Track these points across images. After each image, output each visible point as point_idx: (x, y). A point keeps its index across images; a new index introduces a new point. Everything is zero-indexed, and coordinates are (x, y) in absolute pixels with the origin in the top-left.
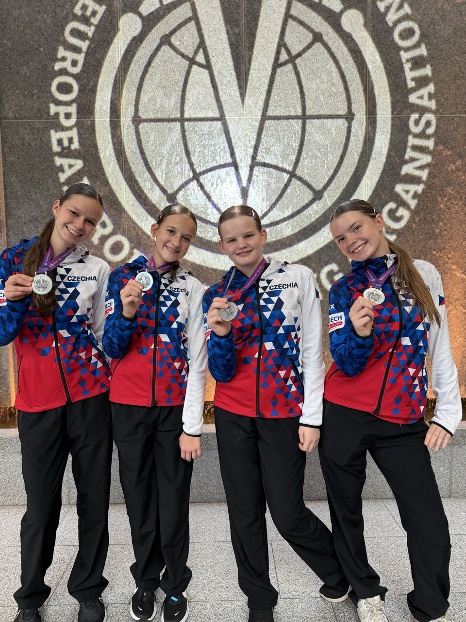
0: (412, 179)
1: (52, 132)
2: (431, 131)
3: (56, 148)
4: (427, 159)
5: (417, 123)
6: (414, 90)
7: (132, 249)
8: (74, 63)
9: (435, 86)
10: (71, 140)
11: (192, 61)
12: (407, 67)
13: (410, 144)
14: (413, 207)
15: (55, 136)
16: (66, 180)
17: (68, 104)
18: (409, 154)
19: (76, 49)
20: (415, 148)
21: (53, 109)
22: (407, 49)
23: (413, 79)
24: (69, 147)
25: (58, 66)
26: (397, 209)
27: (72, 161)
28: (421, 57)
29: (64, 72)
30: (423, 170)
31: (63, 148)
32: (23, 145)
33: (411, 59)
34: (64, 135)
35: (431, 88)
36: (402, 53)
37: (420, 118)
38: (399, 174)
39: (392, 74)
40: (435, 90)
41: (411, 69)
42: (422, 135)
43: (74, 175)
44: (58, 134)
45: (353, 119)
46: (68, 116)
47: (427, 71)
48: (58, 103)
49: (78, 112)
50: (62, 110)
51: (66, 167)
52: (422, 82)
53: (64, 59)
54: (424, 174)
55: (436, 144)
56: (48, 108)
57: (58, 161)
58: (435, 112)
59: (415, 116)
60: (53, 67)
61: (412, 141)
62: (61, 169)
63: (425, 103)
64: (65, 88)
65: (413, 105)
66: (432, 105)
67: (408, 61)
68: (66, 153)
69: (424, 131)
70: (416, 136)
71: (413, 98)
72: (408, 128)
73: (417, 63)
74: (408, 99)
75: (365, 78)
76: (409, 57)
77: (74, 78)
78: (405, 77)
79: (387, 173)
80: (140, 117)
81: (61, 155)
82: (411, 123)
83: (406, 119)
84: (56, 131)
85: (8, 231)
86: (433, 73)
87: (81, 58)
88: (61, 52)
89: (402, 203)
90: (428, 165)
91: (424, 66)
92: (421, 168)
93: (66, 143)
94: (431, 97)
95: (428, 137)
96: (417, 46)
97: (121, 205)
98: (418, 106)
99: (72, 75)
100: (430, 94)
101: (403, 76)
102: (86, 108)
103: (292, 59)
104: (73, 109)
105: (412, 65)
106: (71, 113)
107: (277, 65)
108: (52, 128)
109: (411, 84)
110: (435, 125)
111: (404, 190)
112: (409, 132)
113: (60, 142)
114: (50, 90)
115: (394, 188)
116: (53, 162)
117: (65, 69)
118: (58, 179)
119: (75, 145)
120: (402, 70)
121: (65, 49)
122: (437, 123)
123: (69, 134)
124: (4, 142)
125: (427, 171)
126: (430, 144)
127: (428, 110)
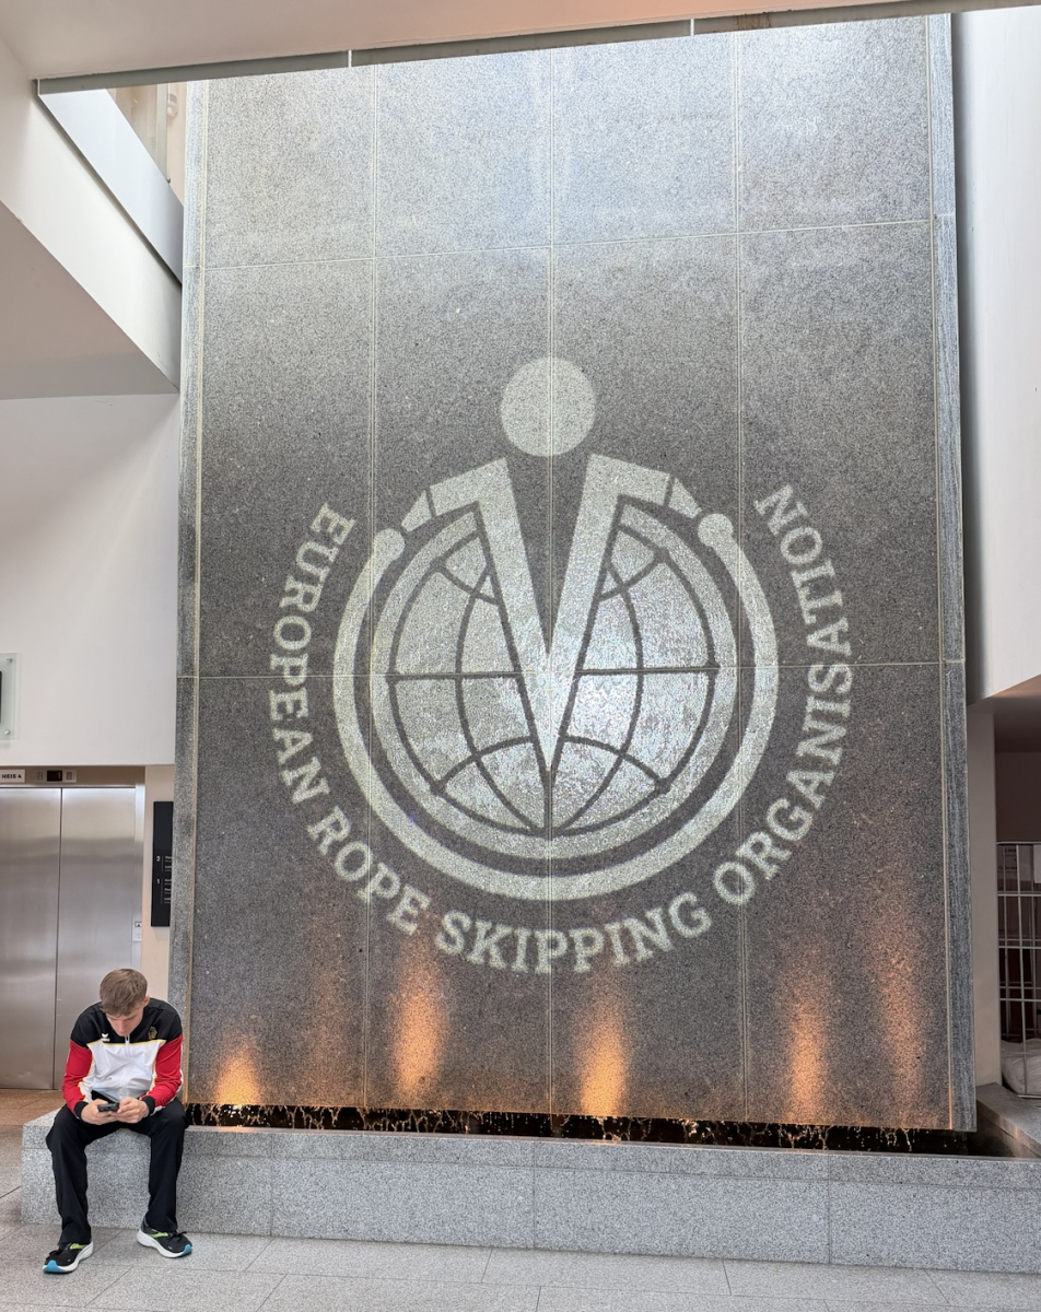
0: (814, 763)
1: (272, 694)
2: (843, 689)
3: (275, 716)
4: (838, 732)
5: (821, 677)
6: (812, 629)
7: (375, 863)
8: (308, 598)
9: (849, 622)
10: (297, 705)
11: (475, 594)
12: (803, 594)
13: (809, 709)
14: (818, 806)
15: (275, 699)
16: (287, 761)
17: (295, 654)
18: (809, 724)
19: (311, 579)
20: (817, 715)
21: (275, 661)
22: (802, 568)
23: (812, 612)
24: (294, 715)
25: (285, 602)
26: (791, 809)
27: (297, 734)
28: (825, 579)
29: (293, 610)
30: (833, 749)
31: (286, 717)
32: (230, 711)
33: (809, 581)
34: (287, 698)
35: (843, 623)
36: (794, 574)
37: (826, 670)
38: (793, 755)
39: (778, 604)
40: (850, 626)
41: (809, 598)
42: (830, 695)
43: (298, 754)
44: (279, 696)
45: (716, 673)
46: (295, 671)
47: (837, 598)
48: (283, 653)
49: (309, 666)
50: (286, 662)
51: (288, 742)
52: (827, 616)
53: (293, 592)
54: (835, 757)
55: (854, 708)
56: (269, 660)
57: (278, 734)
58: (849, 661)
59: (817, 667)
60: (278, 604)
61: (812, 704)
62: (281, 746)
63: (834, 646)
64: (293, 633)
65: (813, 649)
66: (847, 649)
67: (804, 585)
68: (289, 722)
69: (832, 689)
70: (819, 697)
71: (813, 640)
72: (807, 685)
73: (819, 587)
74: (806, 640)
76: (806, 579)
77: (306, 619)
78: (800, 608)
79: (772, 753)
80: (397, 673)
81: (282, 725)
82: (811, 678)
83: (803, 672)
84: (277, 692)
85: (198, 834)
86: (846, 602)
87: (317, 591)
88: (290, 584)
89: (798, 800)
90: (841, 742)
91: (831, 592)
92: (830, 745)
93: (290, 708)
94: (842, 637)
95: (840, 699)
96: (817, 562)
97: (364, 798)
98: (821, 651)
99: (304, 615)
100: (840, 632)
101: (796, 607)
102: (321, 661)
103: (623, 588)
104: (302, 662)
105: (810, 592)
106: (299, 667)
107: (599, 597)
108: (271, 689)
109: (809, 620)
110: (850, 679)
111: (801, 780)
112: (807, 691)
113: (281, 707)
115: (785, 776)
116: (270, 734)
117: (296, 606)
118: (277, 760)
119: (303, 712)
120: (795, 599)
121: (296, 579)
122: (854, 677)
123: (295, 696)
124: (203, 706)
125: (839, 751)
126: (844, 709)
127: (840, 658)
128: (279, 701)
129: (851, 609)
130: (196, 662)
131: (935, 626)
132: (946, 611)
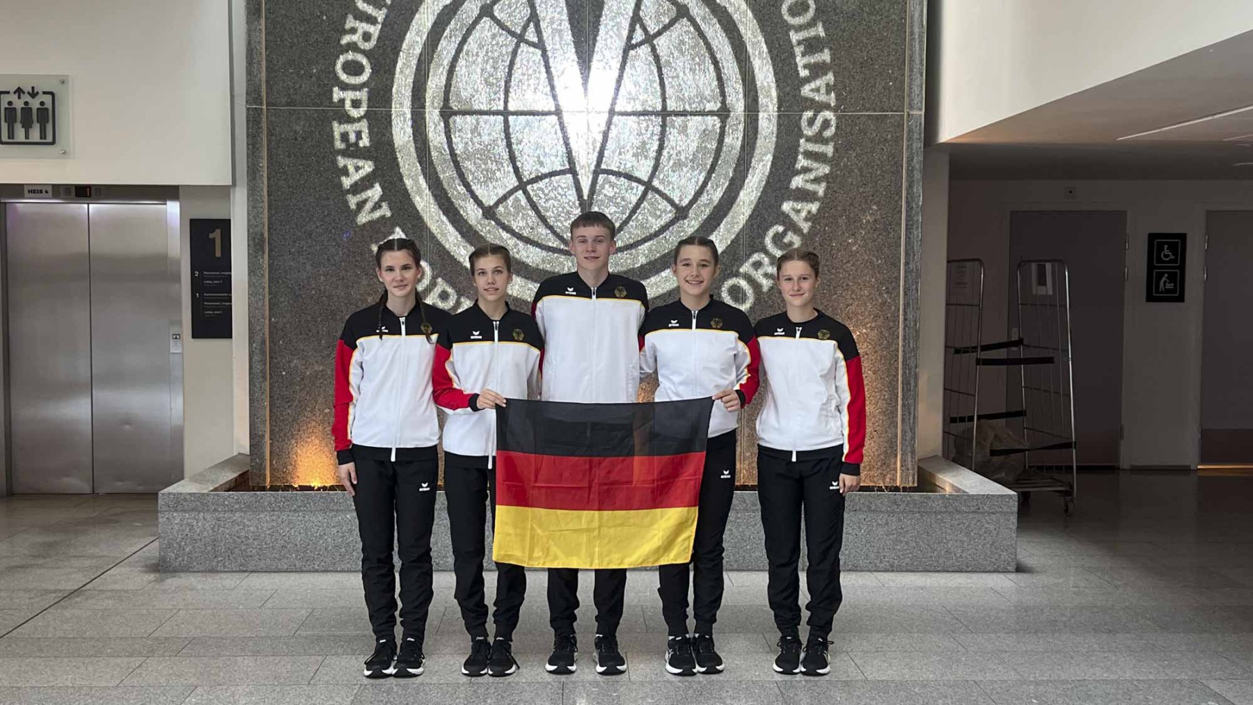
0: (803, 195)
1: (335, 124)
2: (829, 133)
3: (339, 145)
4: (824, 169)
5: (811, 122)
6: (807, 80)
8: (367, 37)
11: (521, 38)
12: (798, 50)
13: (801, 150)
14: (805, 231)
15: (338, 129)
16: (351, 186)
17: (358, 88)
18: (802, 162)
19: (371, 20)
20: (809, 155)
21: (337, 94)
22: (799, 28)
23: (805, 67)
24: (356, 144)
25: (346, 39)
26: (785, 233)
27: (359, 162)
28: (817, 38)
29: (353, 47)
30: (819, 183)
31: (349, 145)
32: (296, 139)
33: (804, 40)
34: (351, 129)
35: (830, 77)
36: (792, 33)
37: (815, 116)
38: (788, 188)
40: (835, 80)
41: (803, 55)
42: (818, 138)
43: (362, 179)
44: (342, 126)
45: (728, 116)
46: (356, 104)
47: (826, 56)
48: (345, 87)
49: (369, 99)
50: (349, 95)
51: (351, 169)
52: (817, 70)
53: (353, 31)
54: (821, 190)
55: (836, 150)
57: (341, 161)
58: (835, 110)
59: (808, 114)
60: (339, 41)
61: (804, 145)
62: (345, 171)
63: (822, 97)
64: (353, 68)
65: (806, 99)
66: (832, 99)
67: (799, 43)
68: (353, 151)
69: (820, 133)
70: (808, 139)
71: (806, 90)
72: (800, 129)
73: (812, 46)
74: (800, 91)
75: (744, 64)
76: (801, 38)
77: (366, 56)
78: (796, 64)
79: (771, 186)
80: (452, 108)
81: (345, 153)
82: (804, 123)
83: (797, 117)
84: (340, 123)
86: (833, 59)
87: (374, 30)
88: (350, 23)
89: (791, 226)
91: (822, 51)
92: (816, 180)
93: (352, 137)
94: (829, 89)
95: (825, 142)
96: (811, 24)
97: (423, 220)
98: (812, 100)
99: (364, 52)
100: (827, 85)
101: (793, 62)
103: (649, 39)
104: (363, 95)
105: (805, 49)
106: (360, 100)
107: (629, 47)
109: (804, 73)
110: (834, 125)
111: (793, 209)
112: (801, 135)
113: (345, 137)
114: (334, 70)
115: (780, 206)
117: (355, 43)
118: (341, 185)
119: (365, 142)
120: (793, 56)
121: (355, 18)
122: (837, 124)
123: (356, 126)
124: (270, 134)
125: (824, 185)
126: (829, 150)
127: (827, 106)
128: (342, 131)
129: (836, 65)
130: (264, 94)
131: (902, 83)
132: (911, 70)
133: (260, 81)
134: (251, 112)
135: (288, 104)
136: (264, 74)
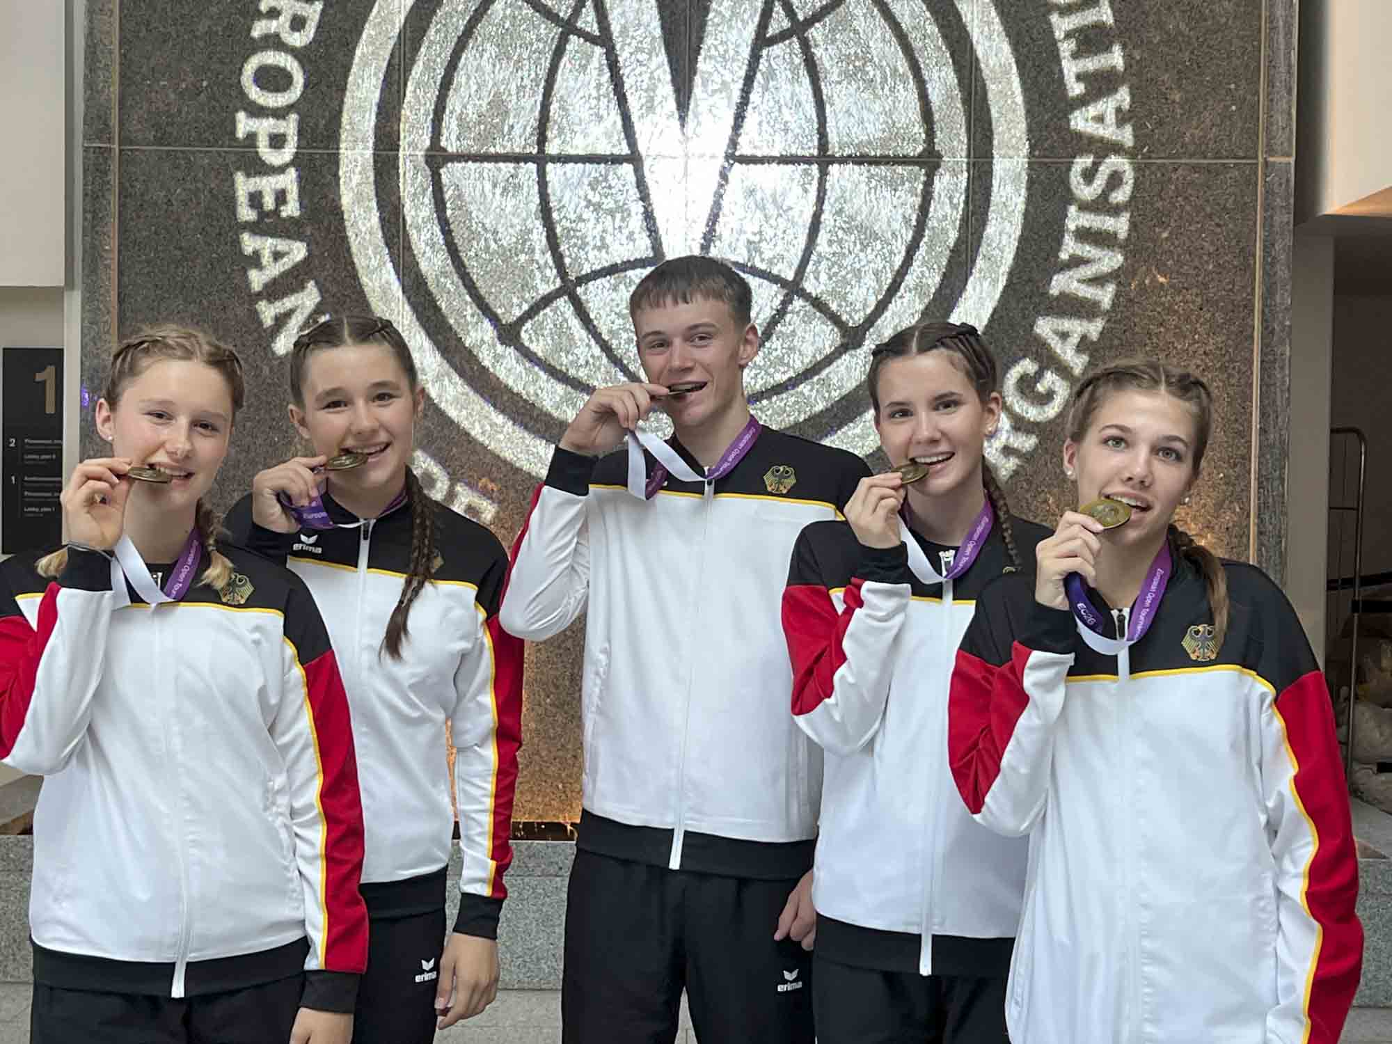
0: (1073, 307)
1: (240, 178)
2: (1121, 195)
3: (246, 213)
4: (1111, 260)
5: (1089, 176)
6: (1082, 101)
8: (298, 23)
9: (1132, 95)
10: (281, 197)
12: (1066, 48)
13: (1071, 225)
14: (1077, 371)
15: (243, 185)
16: (266, 286)
17: (280, 114)
18: (1070, 247)
20: (1084, 235)
21: (244, 124)
22: (1068, 9)
23: (1079, 78)
24: (276, 212)
25: (259, 29)
26: (1039, 375)
27: (282, 245)
28: (1099, 27)
29: (274, 42)
30: (1103, 286)
31: (263, 214)
32: (170, 203)
33: (1075, 30)
34: (268, 185)
35: (1123, 96)
36: (1055, 18)
37: (1096, 165)
38: (1045, 293)
39: (1030, 64)
40: (1133, 102)
41: (1075, 56)
42: (1101, 205)
43: (285, 275)
44: (252, 180)
45: (938, 166)
46: (277, 141)
47: (1116, 58)
48: (257, 111)
49: (301, 133)
50: (264, 127)
51: (266, 258)
52: (1100, 84)
53: (273, 13)
54: (1105, 296)
55: (1133, 226)
56: (234, 123)
57: (249, 243)
58: (1131, 154)
59: (1083, 162)
60: (249, 30)
61: (1075, 219)
62: (255, 260)
63: (1108, 131)
64: (273, 79)
65: (1079, 136)
66: (1127, 136)
67: (1068, 35)
68: (269, 224)
69: (1105, 195)
70: (1084, 207)
71: (1081, 121)
72: (1069, 190)
73: (1091, 41)
74: (1068, 121)
75: (967, 73)
76: (1071, 27)
77: (296, 57)
78: (1061, 73)
79: (1015, 290)
80: (444, 150)
81: (257, 228)
82: (1075, 178)
83: (1064, 169)
84: (248, 175)
86: (1128, 66)
87: (312, 13)
89: (1048, 360)
90: (1114, 276)
91: (1108, 49)
92: (1098, 281)
93: (269, 202)
94: (1122, 118)
95: (1115, 211)
96: (1089, 1)
98: (1091, 137)
99: (293, 51)
100: (1119, 110)
101: (1057, 69)
102: (321, 127)
103: (798, 29)
104: (290, 127)
105: (1078, 46)
106: (284, 135)
107: (762, 40)
108: (238, 169)
109: (1076, 89)
110: (1131, 182)
111: (1056, 332)
112: (1069, 198)
113: (255, 199)
114: (239, 82)
115: (1032, 326)
116: (237, 243)
117: (277, 35)
118: (248, 284)
119: (291, 209)
120: (1057, 59)
122: (1136, 179)
123: (278, 181)
124: (124, 194)
126: (1120, 225)
127: (1115, 148)
128: (252, 189)
129: (1134, 74)
130: (114, 121)
131: (1254, 107)
132: (1271, 83)
133: (109, 100)
134: (91, 155)
135: (159, 141)
136: (115, 89)
